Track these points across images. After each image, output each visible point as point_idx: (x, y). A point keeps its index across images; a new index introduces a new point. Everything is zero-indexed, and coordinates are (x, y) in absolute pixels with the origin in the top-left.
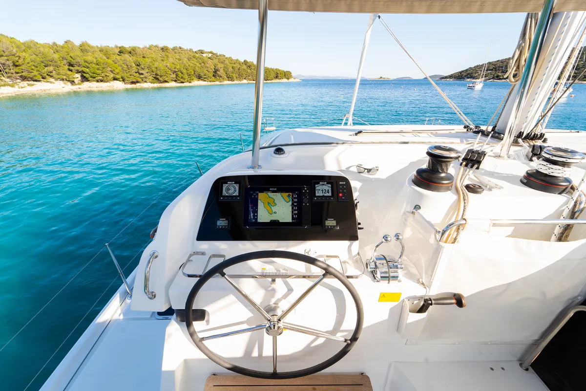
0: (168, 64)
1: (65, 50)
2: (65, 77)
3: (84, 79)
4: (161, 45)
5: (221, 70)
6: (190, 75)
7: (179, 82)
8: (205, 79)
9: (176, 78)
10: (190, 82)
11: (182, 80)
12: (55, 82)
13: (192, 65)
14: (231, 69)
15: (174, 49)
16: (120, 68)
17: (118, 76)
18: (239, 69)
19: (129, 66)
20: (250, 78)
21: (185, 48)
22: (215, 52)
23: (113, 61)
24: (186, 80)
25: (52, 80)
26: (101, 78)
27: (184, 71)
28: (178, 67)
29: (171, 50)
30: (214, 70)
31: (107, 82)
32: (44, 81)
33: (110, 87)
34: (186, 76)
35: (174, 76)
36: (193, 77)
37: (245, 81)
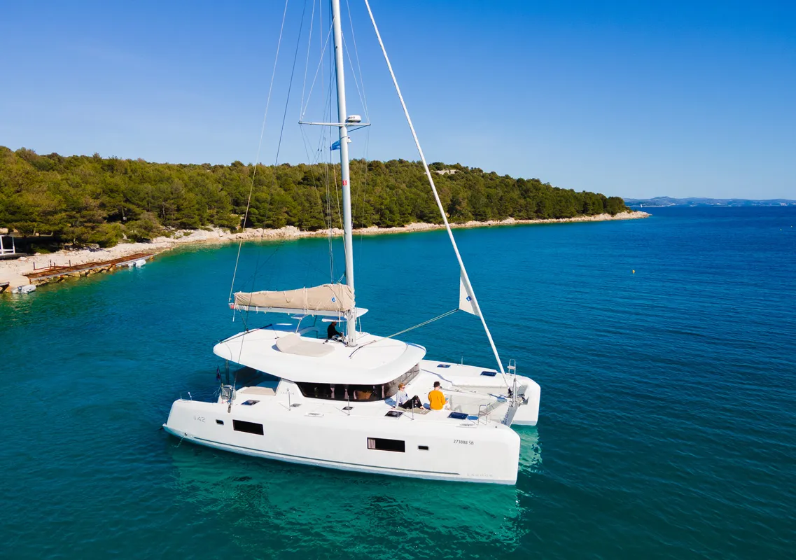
0: (372, 199)
1: (234, 183)
2: (226, 223)
3: (249, 224)
4: (370, 159)
5: (464, 204)
6: (404, 214)
7: (384, 225)
8: (431, 220)
9: (381, 220)
10: (403, 226)
11: (390, 223)
12: (213, 229)
13: (413, 196)
14: (484, 200)
15: (390, 165)
16: (300, 208)
17: (293, 220)
18: (501, 199)
19: (313, 204)
20: (521, 214)
21: (410, 161)
22: (463, 165)
23: (293, 198)
24: (396, 223)
25: (210, 226)
26: (270, 222)
27: (396, 208)
28: (386, 202)
29: (384, 167)
30: (450, 203)
31: (276, 228)
32: (202, 229)
33: (280, 235)
34: (397, 217)
35: (377, 217)
36: (410, 217)
37: (510, 221)
